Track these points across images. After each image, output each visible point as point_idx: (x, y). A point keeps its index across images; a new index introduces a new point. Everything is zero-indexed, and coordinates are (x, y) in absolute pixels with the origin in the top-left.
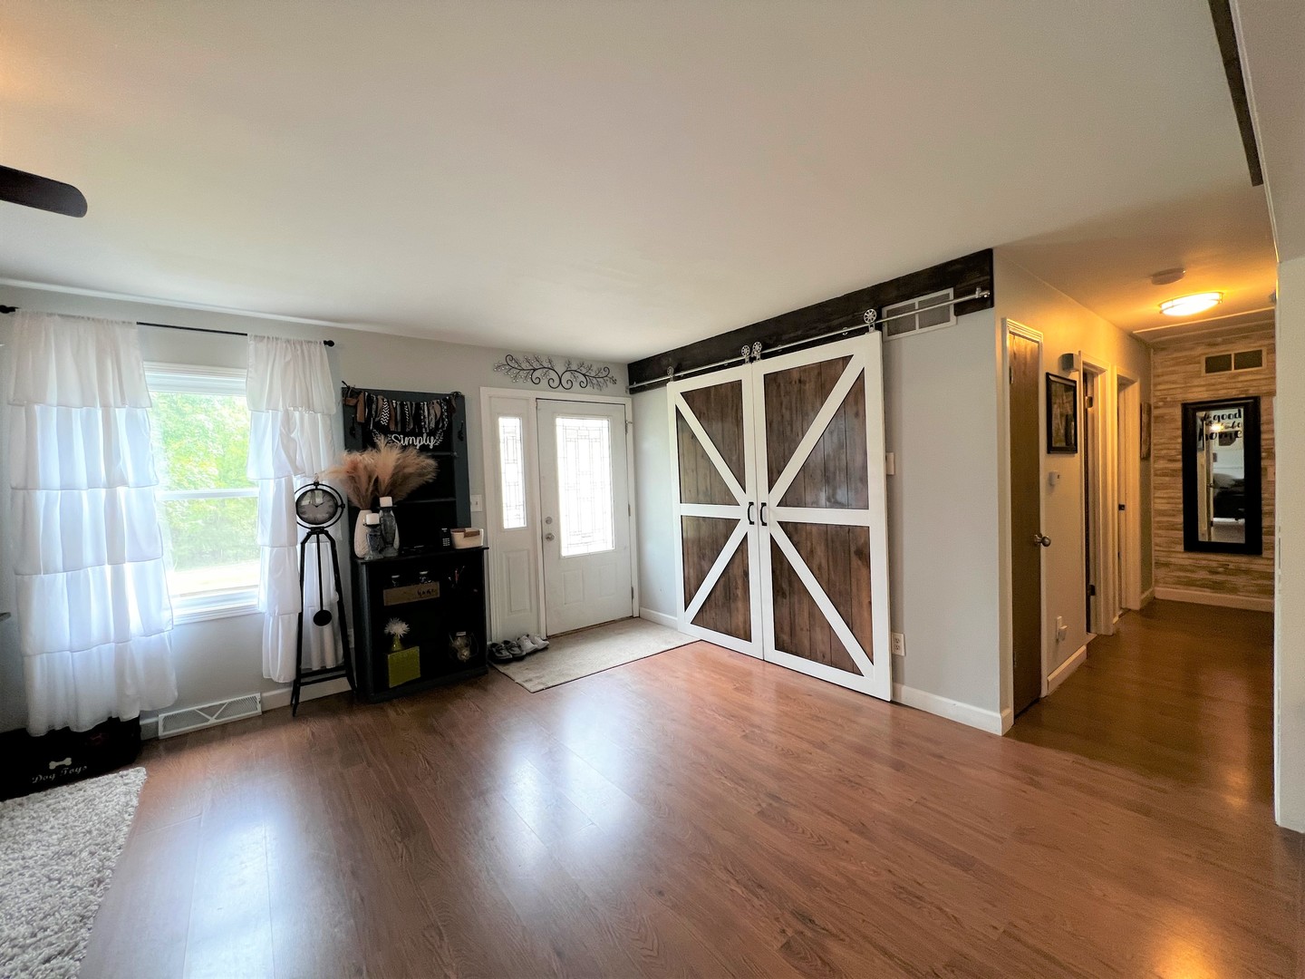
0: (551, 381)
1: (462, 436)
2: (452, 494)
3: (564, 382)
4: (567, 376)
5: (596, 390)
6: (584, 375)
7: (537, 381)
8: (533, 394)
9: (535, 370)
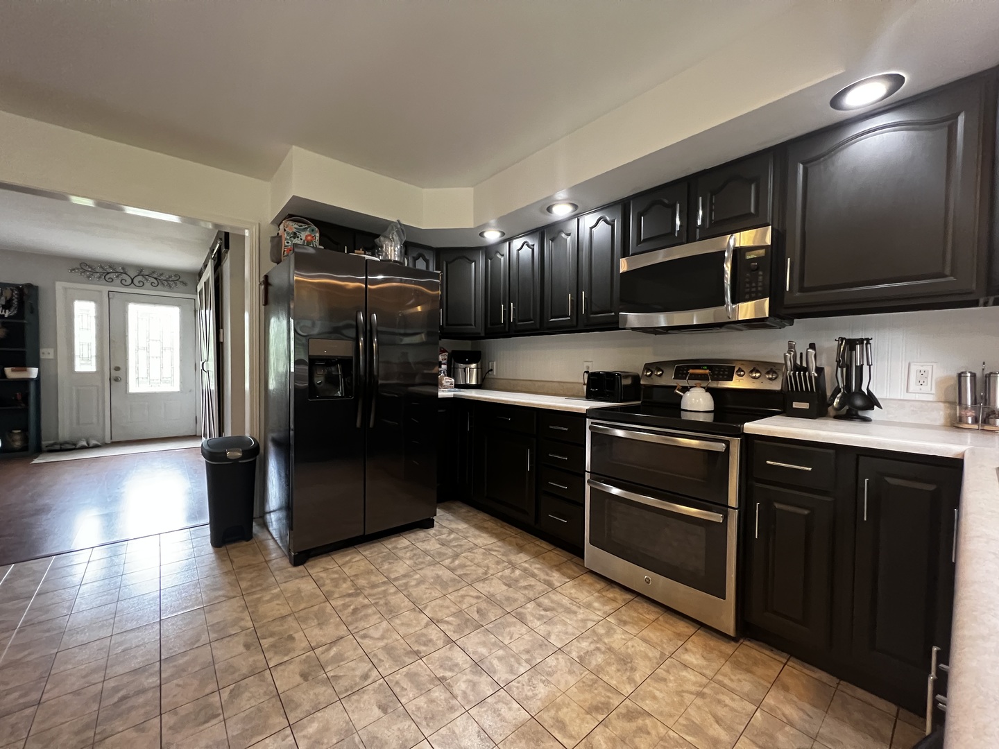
0: (123, 282)
1: (35, 311)
2: (23, 345)
3: (136, 281)
4: (140, 278)
5: (166, 288)
6: (156, 279)
7: (110, 280)
8: (105, 289)
9: (108, 273)
